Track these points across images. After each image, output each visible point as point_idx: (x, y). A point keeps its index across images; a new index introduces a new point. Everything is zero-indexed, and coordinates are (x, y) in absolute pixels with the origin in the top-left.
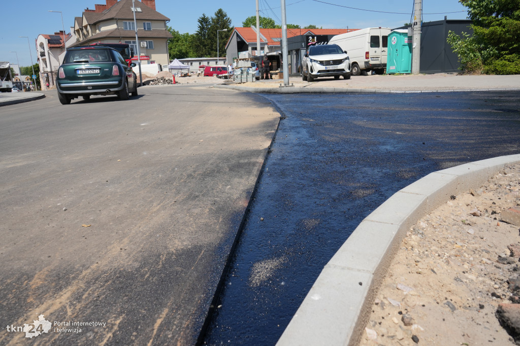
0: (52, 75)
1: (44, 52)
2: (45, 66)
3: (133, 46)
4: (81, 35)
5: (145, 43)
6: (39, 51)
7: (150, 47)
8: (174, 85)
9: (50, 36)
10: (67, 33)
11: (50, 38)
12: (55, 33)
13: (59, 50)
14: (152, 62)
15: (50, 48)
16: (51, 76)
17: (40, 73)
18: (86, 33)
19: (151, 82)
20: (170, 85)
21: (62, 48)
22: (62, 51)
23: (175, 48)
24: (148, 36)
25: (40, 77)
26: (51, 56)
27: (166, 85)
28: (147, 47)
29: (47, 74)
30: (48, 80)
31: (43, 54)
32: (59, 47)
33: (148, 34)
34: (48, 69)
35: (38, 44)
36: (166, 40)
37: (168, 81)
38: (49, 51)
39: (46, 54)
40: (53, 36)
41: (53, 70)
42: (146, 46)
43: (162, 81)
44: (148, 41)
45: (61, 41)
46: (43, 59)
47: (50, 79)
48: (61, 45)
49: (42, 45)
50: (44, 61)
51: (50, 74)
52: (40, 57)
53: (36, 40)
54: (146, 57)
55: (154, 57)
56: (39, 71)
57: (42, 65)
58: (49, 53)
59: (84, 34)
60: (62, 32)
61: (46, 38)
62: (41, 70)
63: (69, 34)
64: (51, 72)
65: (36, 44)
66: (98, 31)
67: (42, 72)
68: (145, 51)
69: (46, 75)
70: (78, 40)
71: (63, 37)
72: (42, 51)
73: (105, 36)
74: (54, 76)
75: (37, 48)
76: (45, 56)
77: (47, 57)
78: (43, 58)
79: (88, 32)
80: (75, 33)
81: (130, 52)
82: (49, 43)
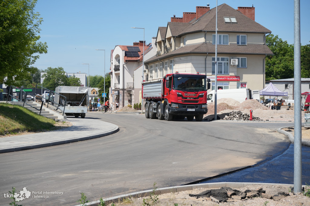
0: (124, 93)
1: (119, 66)
2: (117, 82)
3: (222, 63)
4: (163, 48)
5: (237, 60)
6: (114, 64)
7: (242, 66)
8: (250, 122)
9: (128, 47)
10: (147, 44)
11: (127, 50)
12: (135, 44)
13: (135, 64)
14: (243, 85)
15: (126, 61)
16: (122, 95)
17: (110, 89)
18: (168, 46)
19: (226, 116)
20: (246, 121)
21: (139, 62)
22: (139, 66)
23: (279, 63)
24: (241, 52)
25: (110, 94)
26: (125, 71)
27: (242, 121)
28: (238, 66)
29: (119, 91)
30: (118, 100)
31: (117, 69)
32: (136, 61)
33: (241, 50)
34: (121, 86)
35: (114, 55)
36: (264, 56)
37: (245, 116)
38: (125, 66)
39: (121, 68)
40: (131, 47)
41: (126, 88)
42: (237, 63)
43: (237, 116)
44: (240, 58)
45: (139, 53)
46: (116, 74)
47: (121, 98)
48: (139, 58)
49: (118, 58)
50: (118, 76)
51: (121, 92)
52: (113, 71)
53: (113, 51)
54: (236, 77)
55: (246, 78)
56: (110, 86)
57: (114, 80)
58: (124, 67)
59: (166, 47)
60: (142, 43)
61: (123, 50)
62: (112, 86)
63: (150, 45)
64: (123, 90)
65: (111, 55)
66: (182, 45)
67: (113, 88)
68: (235, 70)
69: (117, 92)
70: (158, 54)
71: (142, 49)
72: (117, 64)
73: (189, 51)
74: (125, 95)
75: (111, 60)
76: (119, 70)
77: (121, 72)
78: (117, 72)
79: (171, 45)
80: (156, 45)
81: (207, 82)
82: (126, 55)
